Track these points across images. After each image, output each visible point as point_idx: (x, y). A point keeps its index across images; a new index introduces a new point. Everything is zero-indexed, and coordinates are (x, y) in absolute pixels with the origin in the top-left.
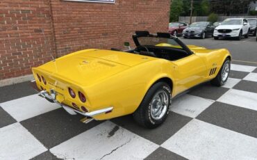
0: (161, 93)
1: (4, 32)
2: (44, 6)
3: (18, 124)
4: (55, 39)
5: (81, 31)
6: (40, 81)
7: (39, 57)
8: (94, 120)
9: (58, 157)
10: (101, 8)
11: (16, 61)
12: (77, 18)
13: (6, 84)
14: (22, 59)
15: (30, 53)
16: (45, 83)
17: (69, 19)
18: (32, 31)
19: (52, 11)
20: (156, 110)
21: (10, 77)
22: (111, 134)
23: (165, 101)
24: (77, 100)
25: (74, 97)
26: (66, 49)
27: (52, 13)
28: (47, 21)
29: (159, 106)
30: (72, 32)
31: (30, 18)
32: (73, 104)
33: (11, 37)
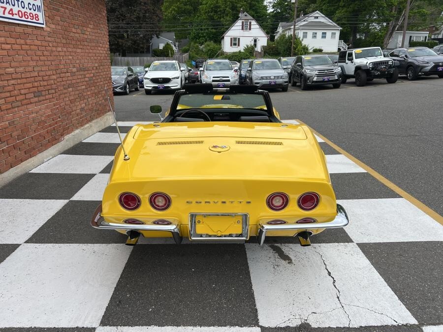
10: (25, 36)
16: (162, 208)
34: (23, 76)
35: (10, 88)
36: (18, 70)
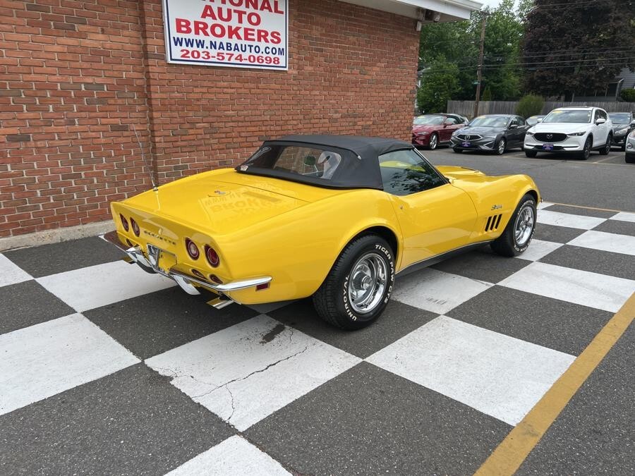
0: (373, 259)
1: (45, 129)
2: (133, 74)
3: (79, 315)
4: (154, 148)
5: (212, 131)
6: (127, 229)
7: (117, 184)
8: (235, 304)
9: (161, 373)
10: (257, 80)
11: (70, 191)
12: (203, 102)
13: (48, 241)
14: (81, 189)
15: (99, 175)
16: (138, 233)
17: (186, 104)
18: (104, 128)
19: (149, 86)
20: (361, 293)
21: (54, 227)
22: (268, 338)
23: (381, 275)
24: (203, 263)
25: (195, 257)
26: (176, 168)
27: (149, 91)
28: (138, 108)
29: (366, 285)
30: (191, 131)
31: (102, 100)
32: (194, 271)
33: (60, 139)
34: (247, 119)
35: (228, 130)
36: (240, 113)
